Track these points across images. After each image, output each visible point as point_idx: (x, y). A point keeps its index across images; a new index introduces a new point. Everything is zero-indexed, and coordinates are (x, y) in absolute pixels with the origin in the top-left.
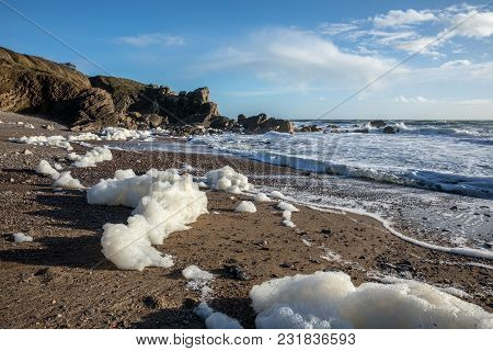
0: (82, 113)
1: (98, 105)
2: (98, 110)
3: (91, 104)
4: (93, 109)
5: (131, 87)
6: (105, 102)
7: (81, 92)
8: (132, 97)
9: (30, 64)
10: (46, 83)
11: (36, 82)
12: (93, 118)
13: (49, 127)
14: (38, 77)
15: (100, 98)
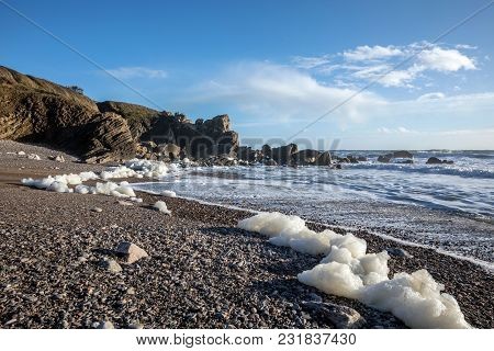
0: (96, 141)
1: (115, 131)
2: (115, 138)
3: (106, 131)
4: (109, 137)
5: (143, 115)
6: (123, 129)
7: (94, 117)
8: (144, 124)
9: (34, 85)
10: (53, 106)
11: (41, 105)
12: (109, 148)
13: (58, 158)
14: (44, 99)
15: (117, 124)
